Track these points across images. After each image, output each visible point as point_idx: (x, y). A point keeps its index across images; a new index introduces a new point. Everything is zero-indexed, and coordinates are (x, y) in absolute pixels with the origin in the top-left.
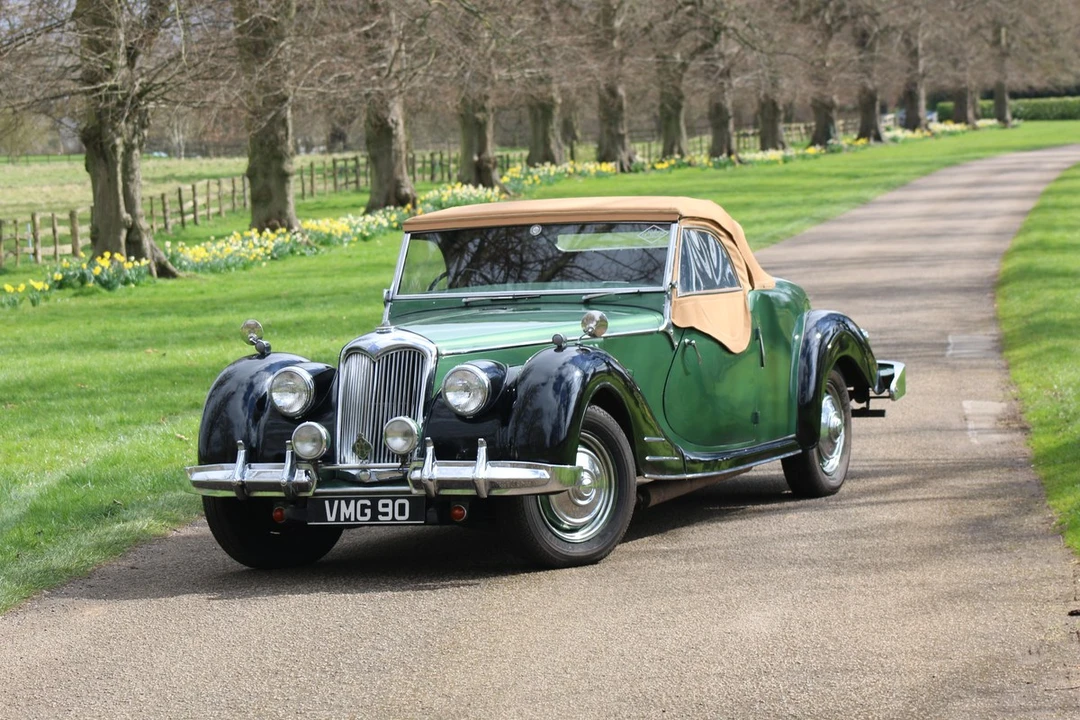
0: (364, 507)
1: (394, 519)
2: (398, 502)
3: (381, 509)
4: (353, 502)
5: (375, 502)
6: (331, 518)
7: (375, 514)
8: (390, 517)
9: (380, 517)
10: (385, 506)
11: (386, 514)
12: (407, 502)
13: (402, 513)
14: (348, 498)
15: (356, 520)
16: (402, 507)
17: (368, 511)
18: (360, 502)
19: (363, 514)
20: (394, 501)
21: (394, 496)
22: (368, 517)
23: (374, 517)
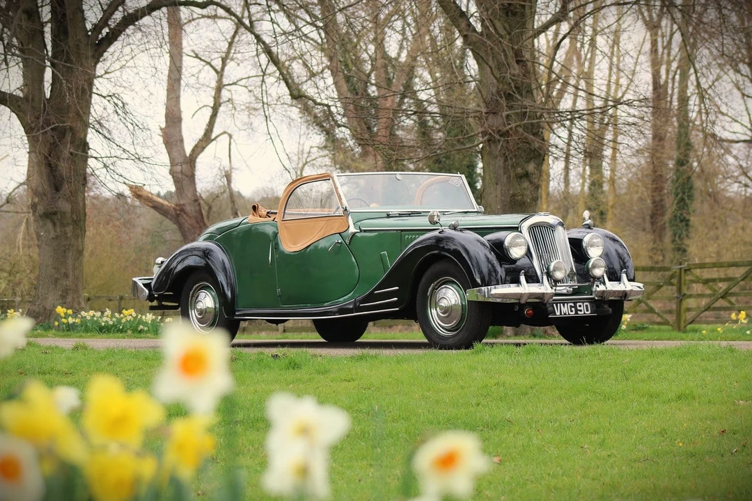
0: (571, 307)
1: (585, 313)
2: (585, 304)
3: (579, 308)
4: (566, 304)
5: (575, 303)
6: (558, 313)
7: (577, 311)
8: (583, 313)
9: (579, 312)
10: (580, 306)
11: (581, 311)
12: (588, 304)
13: (587, 311)
14: (564, 302)
15: (569, 314)
16: (587, 306)
17: (573, 309)
18: (569, 304)
19: (572, 311)
20: (583, 303)
21: (583, 301)
22: (574, 313)
23: (576, 313)
